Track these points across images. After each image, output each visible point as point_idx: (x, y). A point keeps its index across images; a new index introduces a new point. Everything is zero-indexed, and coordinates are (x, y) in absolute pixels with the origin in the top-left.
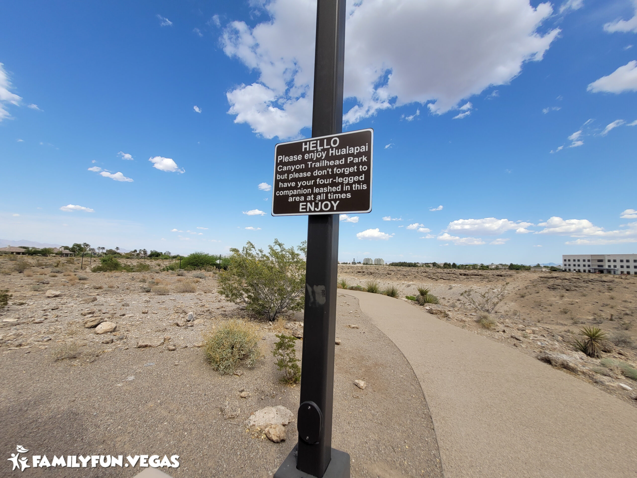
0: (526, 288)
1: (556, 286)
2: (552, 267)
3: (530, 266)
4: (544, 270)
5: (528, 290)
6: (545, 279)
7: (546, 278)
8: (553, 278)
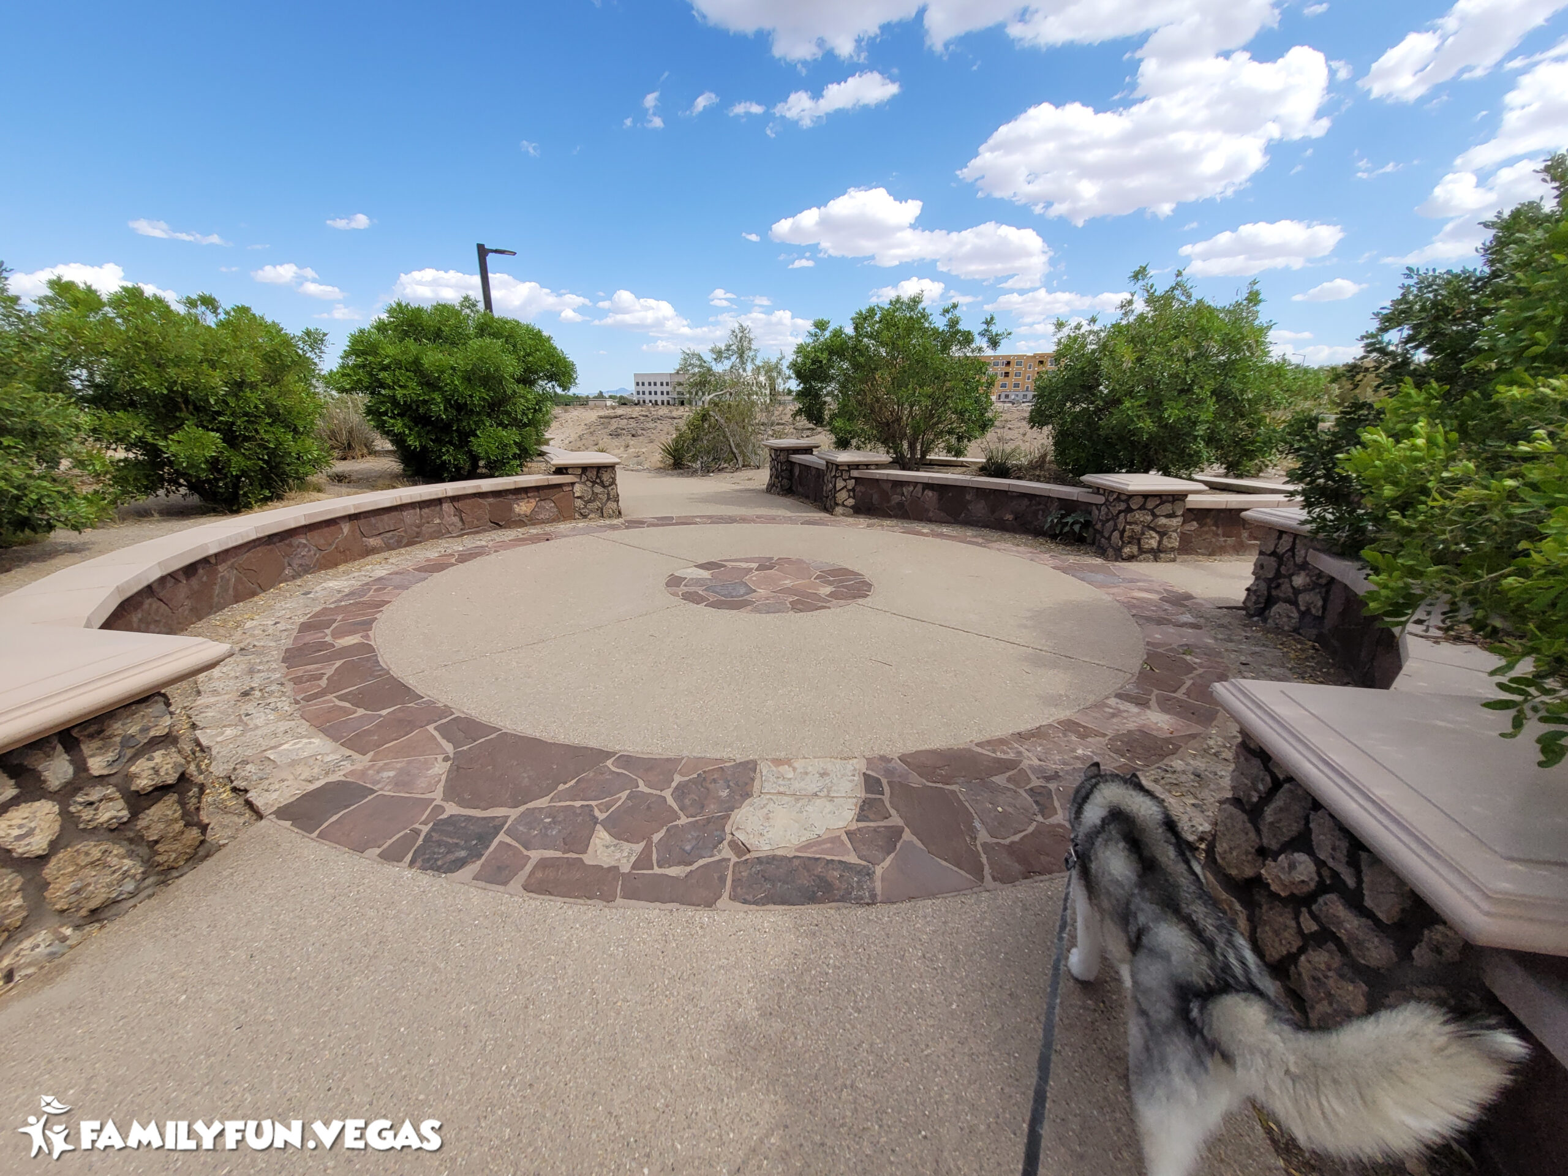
0: (580, 438)
1: (620, 431)
2: (621, 397)
3: (587, 397)
4: (609, 403)
5: (584, 441)
6: (606, 420)
7: (606, 417)
8: (616, 417)
